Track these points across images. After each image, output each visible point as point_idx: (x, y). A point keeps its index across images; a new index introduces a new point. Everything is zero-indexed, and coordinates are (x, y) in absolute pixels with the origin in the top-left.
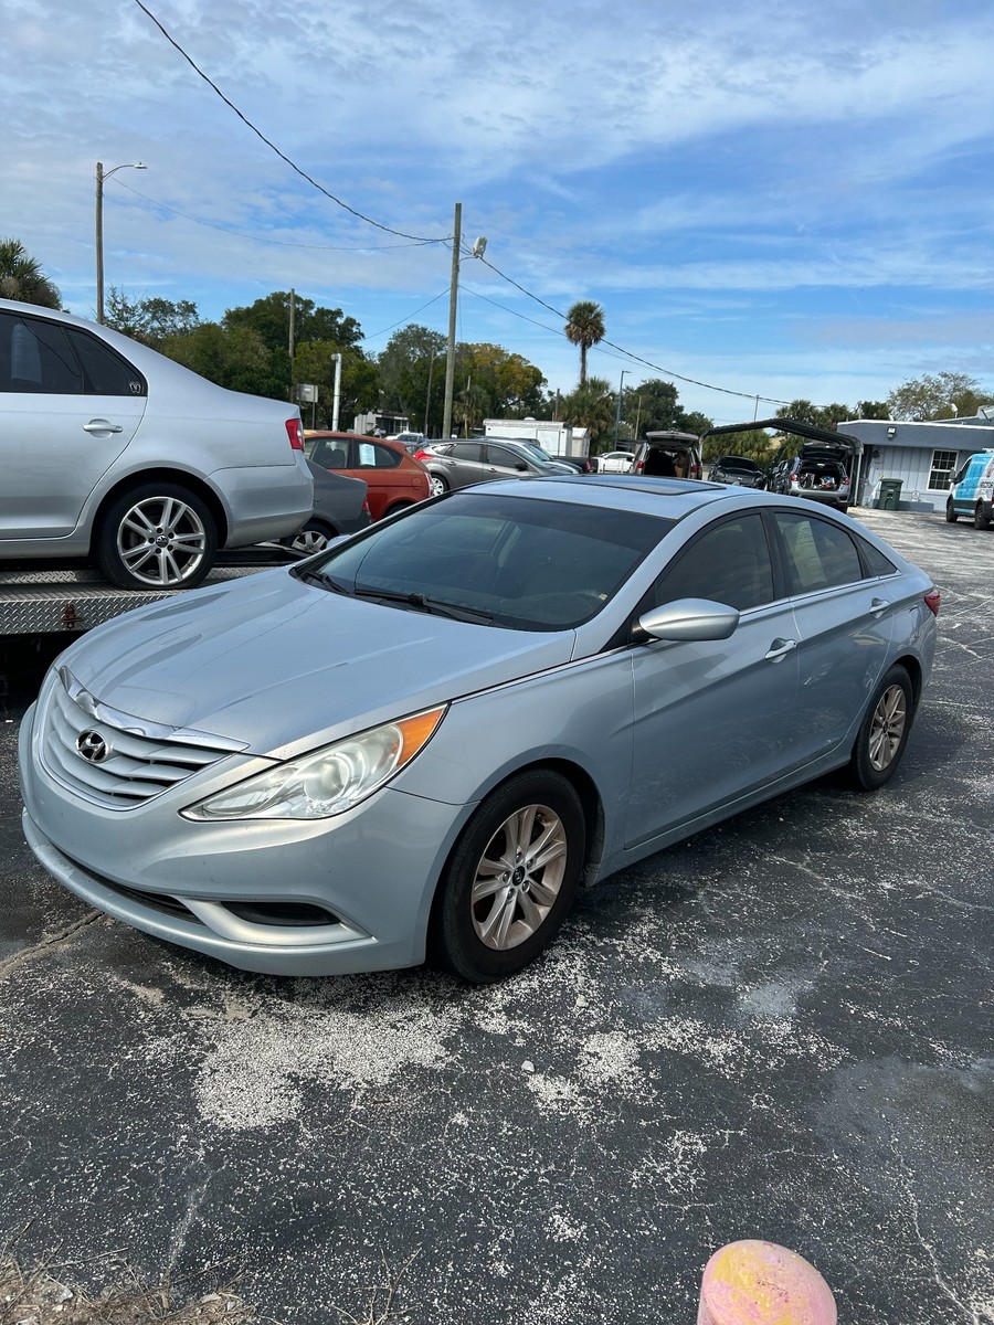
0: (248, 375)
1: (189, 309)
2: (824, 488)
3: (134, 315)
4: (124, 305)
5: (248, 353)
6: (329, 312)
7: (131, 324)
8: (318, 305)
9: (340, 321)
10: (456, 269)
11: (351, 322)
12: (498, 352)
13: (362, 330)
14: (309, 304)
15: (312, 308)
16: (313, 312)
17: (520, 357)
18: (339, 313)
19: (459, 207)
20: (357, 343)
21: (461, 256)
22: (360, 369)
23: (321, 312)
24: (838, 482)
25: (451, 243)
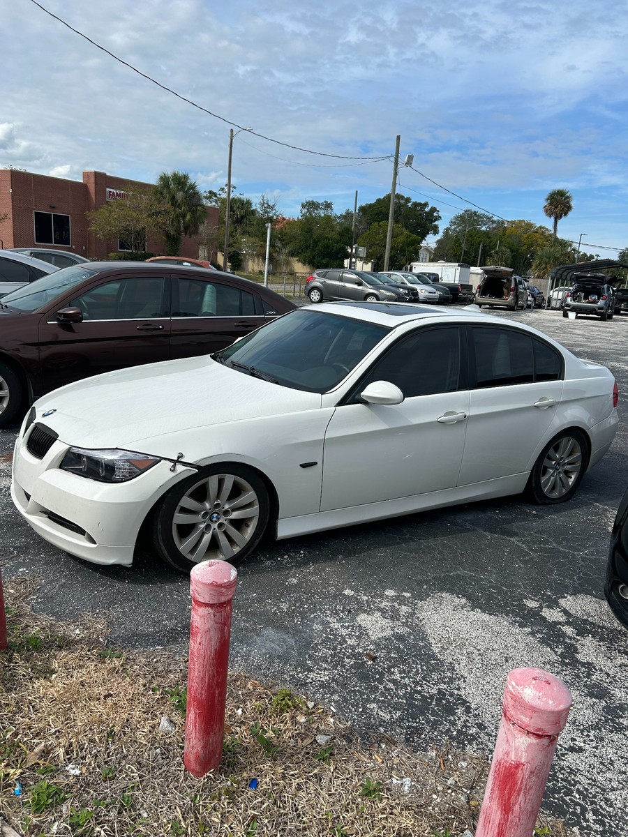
0: (325, 242)
1: (328, 206)
2: (589, 302)
3: (272, 210)
4: (268, 205)
5: (328, 229)
6: (420, 204)
7: (271, 215)
8: (413, 200)
9: (427, 209)
10: (396, 174)
11: (434, 210)
12: (530, 225)
13: (440, 214)
14: (408, 200)
15: (409, 202)
16: (410, 205)
17: (544, 228)
18: (426, 204)
19: (398, 137)
20: (436, 223)
21: (399, 166)
22: (407, 237)
23: (416, 204)
24: (599, 299)
25: (393, 159)
